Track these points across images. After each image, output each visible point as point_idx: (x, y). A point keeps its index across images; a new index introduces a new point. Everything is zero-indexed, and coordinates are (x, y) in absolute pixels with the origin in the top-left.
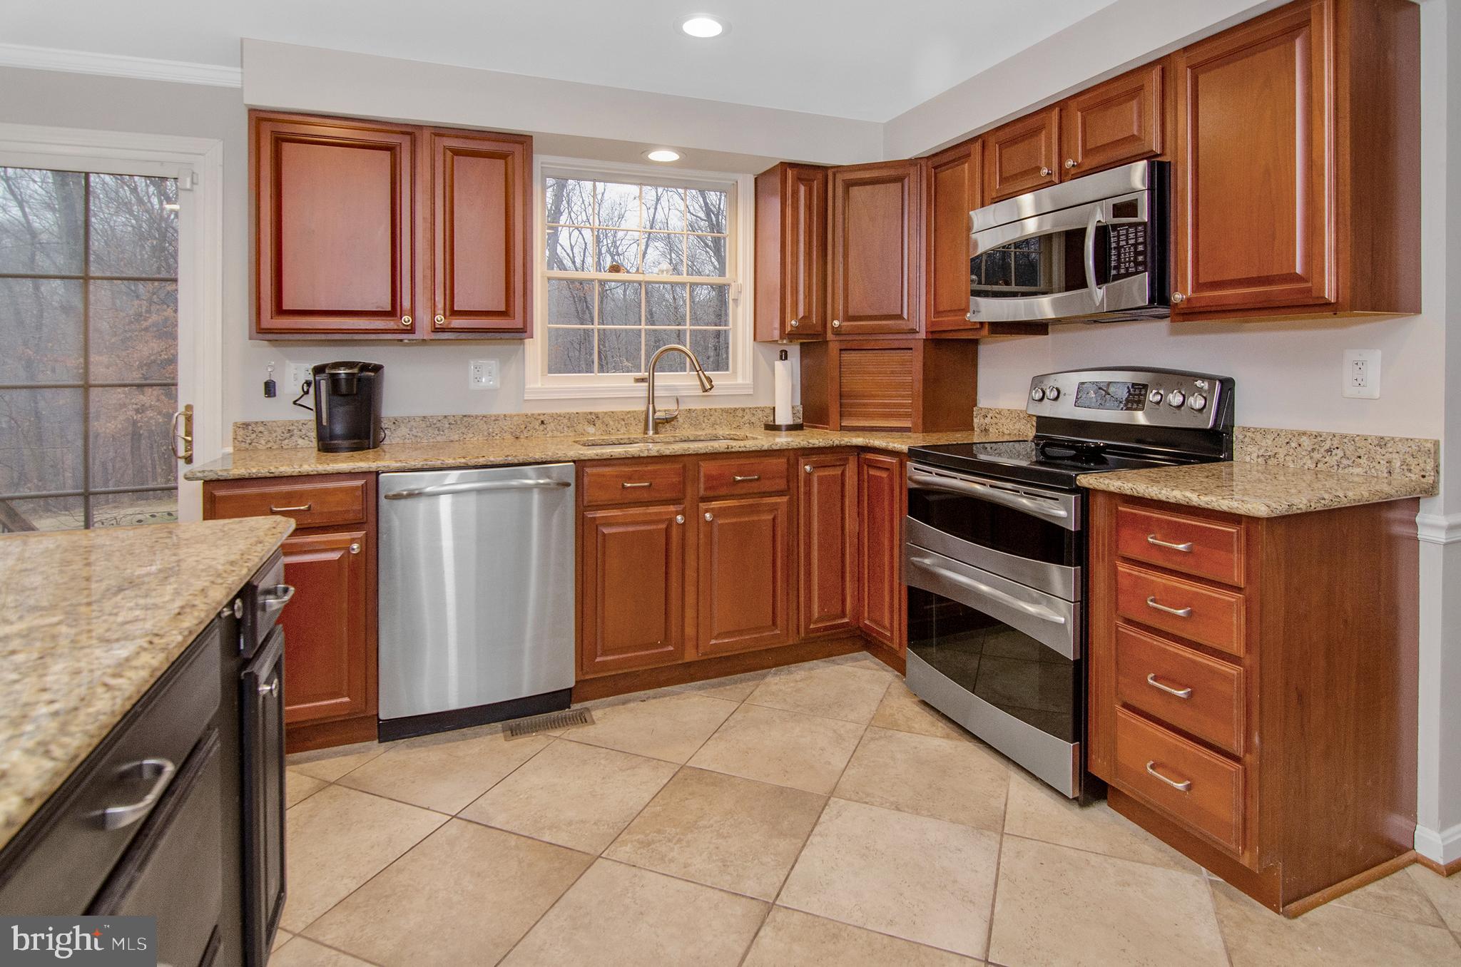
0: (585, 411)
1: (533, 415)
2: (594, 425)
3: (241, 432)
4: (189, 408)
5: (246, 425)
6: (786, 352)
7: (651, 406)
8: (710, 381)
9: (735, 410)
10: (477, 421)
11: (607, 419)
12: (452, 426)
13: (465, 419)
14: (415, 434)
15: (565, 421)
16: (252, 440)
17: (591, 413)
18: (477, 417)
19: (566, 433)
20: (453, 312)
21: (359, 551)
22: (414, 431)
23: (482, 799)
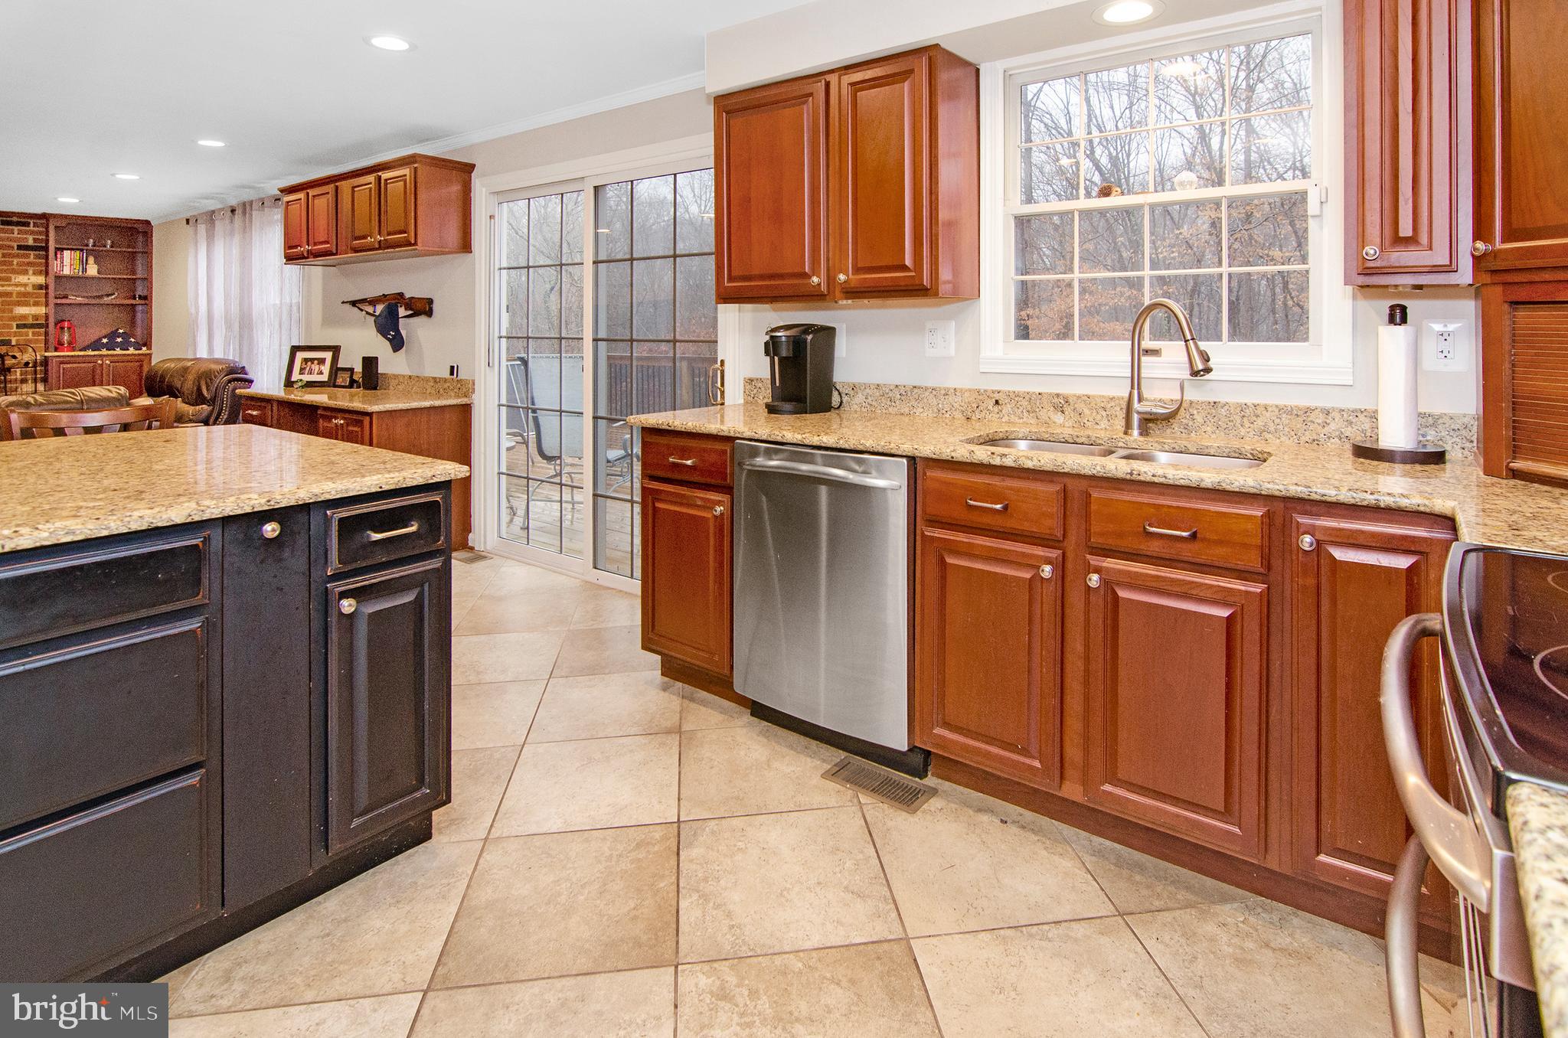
0: (1049, 391)
1: (985, 391)
2: (1063, 412)
3: (748, 387)
4: (722, 362)
5: (751, 380)
6: (1403, 309)
7: (1136, 392)
8: (1206, 358)
9: (1308, 411)
10: (927, 393)
11: (1080, 406)
12: (903, 398)
13: (916, 391)
14: (871, 402)
15: (1025, 403)
16: (754, 394)
17: (1058, 395)
18: (926, 389)
19: (1025, 419)
20: (857, 270)
21: (722, 514)
22: (869, 400)
23: (716, 821)
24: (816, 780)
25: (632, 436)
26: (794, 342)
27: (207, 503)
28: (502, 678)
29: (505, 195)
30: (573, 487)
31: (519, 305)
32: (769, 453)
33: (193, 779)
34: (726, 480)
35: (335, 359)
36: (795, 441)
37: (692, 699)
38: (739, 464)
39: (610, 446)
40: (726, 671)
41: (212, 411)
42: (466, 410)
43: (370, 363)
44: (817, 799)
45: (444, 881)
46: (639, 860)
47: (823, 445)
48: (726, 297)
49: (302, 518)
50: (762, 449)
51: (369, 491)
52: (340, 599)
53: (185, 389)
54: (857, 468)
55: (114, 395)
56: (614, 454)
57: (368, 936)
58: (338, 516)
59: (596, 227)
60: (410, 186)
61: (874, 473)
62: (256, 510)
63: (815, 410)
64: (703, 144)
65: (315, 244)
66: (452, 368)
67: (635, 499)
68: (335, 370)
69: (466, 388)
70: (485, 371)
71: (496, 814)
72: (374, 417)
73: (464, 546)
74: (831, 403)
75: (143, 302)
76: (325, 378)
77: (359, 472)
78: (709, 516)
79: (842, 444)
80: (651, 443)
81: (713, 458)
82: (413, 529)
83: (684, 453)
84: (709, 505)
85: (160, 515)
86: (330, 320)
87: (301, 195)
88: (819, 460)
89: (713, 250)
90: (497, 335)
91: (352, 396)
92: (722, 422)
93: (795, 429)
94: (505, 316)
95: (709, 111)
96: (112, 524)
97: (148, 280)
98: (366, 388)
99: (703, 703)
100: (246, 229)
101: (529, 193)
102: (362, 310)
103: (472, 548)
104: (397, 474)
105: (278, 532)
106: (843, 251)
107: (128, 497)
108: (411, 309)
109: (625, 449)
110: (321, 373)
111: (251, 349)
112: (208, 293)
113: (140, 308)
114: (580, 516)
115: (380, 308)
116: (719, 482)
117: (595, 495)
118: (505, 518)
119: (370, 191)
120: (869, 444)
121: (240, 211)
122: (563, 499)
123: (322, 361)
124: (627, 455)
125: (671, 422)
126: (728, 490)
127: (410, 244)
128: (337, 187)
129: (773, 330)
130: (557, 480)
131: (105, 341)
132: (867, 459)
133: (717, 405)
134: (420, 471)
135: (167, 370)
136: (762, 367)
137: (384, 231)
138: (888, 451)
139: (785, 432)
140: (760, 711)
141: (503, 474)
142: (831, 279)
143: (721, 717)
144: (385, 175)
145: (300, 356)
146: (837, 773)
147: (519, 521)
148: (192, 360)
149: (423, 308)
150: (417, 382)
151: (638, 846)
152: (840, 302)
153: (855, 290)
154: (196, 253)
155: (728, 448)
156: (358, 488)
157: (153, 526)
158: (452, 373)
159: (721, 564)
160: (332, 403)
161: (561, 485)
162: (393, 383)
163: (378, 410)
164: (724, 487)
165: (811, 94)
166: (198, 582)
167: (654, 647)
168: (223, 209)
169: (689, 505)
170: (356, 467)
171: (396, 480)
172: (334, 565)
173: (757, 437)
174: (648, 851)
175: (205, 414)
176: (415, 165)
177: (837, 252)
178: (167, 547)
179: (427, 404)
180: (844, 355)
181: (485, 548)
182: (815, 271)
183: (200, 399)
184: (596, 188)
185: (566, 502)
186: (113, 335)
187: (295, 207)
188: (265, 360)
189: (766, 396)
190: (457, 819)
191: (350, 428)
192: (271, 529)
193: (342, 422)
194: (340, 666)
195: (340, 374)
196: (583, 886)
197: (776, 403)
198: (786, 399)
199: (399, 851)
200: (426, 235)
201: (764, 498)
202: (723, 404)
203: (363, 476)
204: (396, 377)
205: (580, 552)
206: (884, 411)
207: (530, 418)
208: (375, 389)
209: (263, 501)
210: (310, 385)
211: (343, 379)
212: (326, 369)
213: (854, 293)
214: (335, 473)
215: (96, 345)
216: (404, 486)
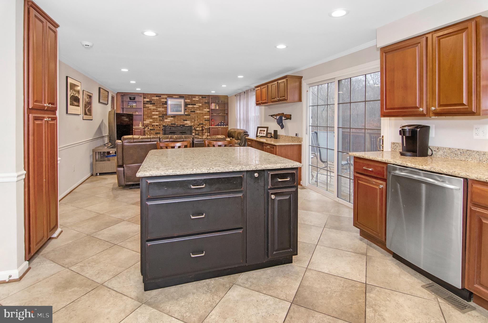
3: (393, 145)
4: (383, 136)
5: (394, 143)
10: (474, 153)
12: (462, 154)
13: (468, 152)
16: (395, 148)
18: (474, 151)
20: (440, 105)
21: (382, 188)
22: (445, 154)
23: (380, 288)
24: (419, 287)
25: (350, 158)
26: (412, 131)
27: (243, 167)
28: (310, 224)
29: (311, 85)
30: (330, 171)
31: (315, 116)
32: (401, 170)
33: (240, 231)
34: (384, 177)
35: (267, 131)
36: (412, 167)
37: (371, 246)
38: (389, 172)
39: (342, 160)
40: (383, 240)
41: (240, 142)
42: (300, 146)
43: (275, 132)
44: (419, 294)
45: (296, 276)
46: (352, 291)
47: (424, 169)
48: (384, 115)
49: (263, 173)
50: (398, 168)
51: (278, 168)
52: (271, 195)
53: (235, 137)
54: (439, 179)
55: (223, 137)
56: (344, 162)
57: (277, 283)
58: (271, 174)
59: (339, 91)
60: (286, 84)
61: (447, 182)
62: (253, 170)
63: (420, 156)
64: (376, 64)
65: (263, 100)
66: (296, 134)
67: (351, 178)
68: (267, 133)
69: (300, 140)
70: (305, 135)
71: (309, 262)
72: (277, 146)
73: (300, 184)
74: (428, 153)
75: (227, 115)
76: (265, 135)
77: (275, 163)
78: (377, 188)
79: (432, 170)
80: (357, 162)
81: (379, 169)
82: (288, 179)
83: (369, 166)
84: (378, 185)
85: (235, 168)
86: (266, 120)
87: (259, 88)
88: (422, 174)
89: (380, 99)
90: (309, 125)
91: (271, 140)
92: (382, 157)
93: (411, 162)
94: (311, 120)
95: (378, 53)
96: (226, 169)
97: (228, 110)
98: (274, 138)
99: (374, 248)
100: (247, 97)
101: (318, 84)
102: (274, 118)
103: (302, 185)
104: (284, 164)
105: (258, 176)
106: (433, 98)
107: (228, 163)
108: (286, 118)
109: (348, 162)
110: (264, 134)
111: (248, 127)
112: (239, 113)
113: (226, 116)
114: (333, 180)
115: (278, 117)
116: (381, 177)
117: (338, 175)
118: (311, 178)
119: (276, 86)
120: (445, 171)
121: (246, 92)
122: (328, 175)
123: (264, 131)
124: (348, 163)
125: (364, 156)
126: (385, 180)
127: (286, 100)
128: (268, 85)
129: (403, 127)
130: (326, 169)
131: (220, 124)
132: (444, 176)
133: (380, 151)
134: (290, 164)
135: (231, 132)
136: (398, 139)
137: (279, 97)
138: (454, 175)
139: (407, 163)
140: (396, 256)
141: (310, 165)
142: (428, 109)
143: (381, 255)
144: (279, 81)
145: (259, 129)
146: (428, 287)
147: (315, 179)
148: (236, 129)
149: (289, 117)
150: (287, 137)
151: (352, 286)
152: (432, 117)
153: (439, 113)
154: (237, 103)
155: (385, 166)
156: (275, 167)
157: (233, 171)
158: (296, 136)
159: (382, 205)
160: (267, 142)
161: (327, 171)
162: (281, 137)
163: (278, 145)
164: (383, 179)
165: (420, 43)
166: (242, 185)
167: (358, 226)
168: (242, 92)
169: (370, 183)
170: (275, 161)
171: (284, 166)
172: (270, 186)
173: (396, 164)
174: (355, 289)
175: (239, 142)
176: (287, 78)
177: (431, 99)
178: (236, 176)
179: (290, 144)
180: (434, 136)
181: (305, 185)
182: (421, 106)
183: (238, 139)
184: (339, 81)
185: (329, 176)
186: (221, 123)
187: (258, 91)
188: (251, 130)
189: (400, 149)
190: (299, 260)
191: (271, 149)
192: (256, 175)
193: (269, 147)
194: (271, 212)
195: (268, 134)
196: (335, 292)
197: (404, 152)
198: (408, 151)
199: (284, 264)
200: (290, 98)
201: (399, 185)
202: (383, 151)
203: (277, 164)
204: (282, 136)
205: (333, 191)
206: (452, 158)
207: (318, 150)
208: (277, 139)
209: (255, 168)
210: (262, 137)
211: (269, 136)
212: (265, 133)
213: (438, 114)
214: (270, 162)
215: (218, 125)
216: (286, 168)
